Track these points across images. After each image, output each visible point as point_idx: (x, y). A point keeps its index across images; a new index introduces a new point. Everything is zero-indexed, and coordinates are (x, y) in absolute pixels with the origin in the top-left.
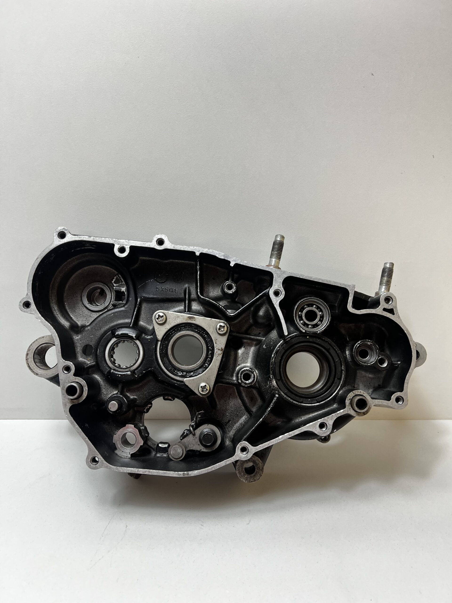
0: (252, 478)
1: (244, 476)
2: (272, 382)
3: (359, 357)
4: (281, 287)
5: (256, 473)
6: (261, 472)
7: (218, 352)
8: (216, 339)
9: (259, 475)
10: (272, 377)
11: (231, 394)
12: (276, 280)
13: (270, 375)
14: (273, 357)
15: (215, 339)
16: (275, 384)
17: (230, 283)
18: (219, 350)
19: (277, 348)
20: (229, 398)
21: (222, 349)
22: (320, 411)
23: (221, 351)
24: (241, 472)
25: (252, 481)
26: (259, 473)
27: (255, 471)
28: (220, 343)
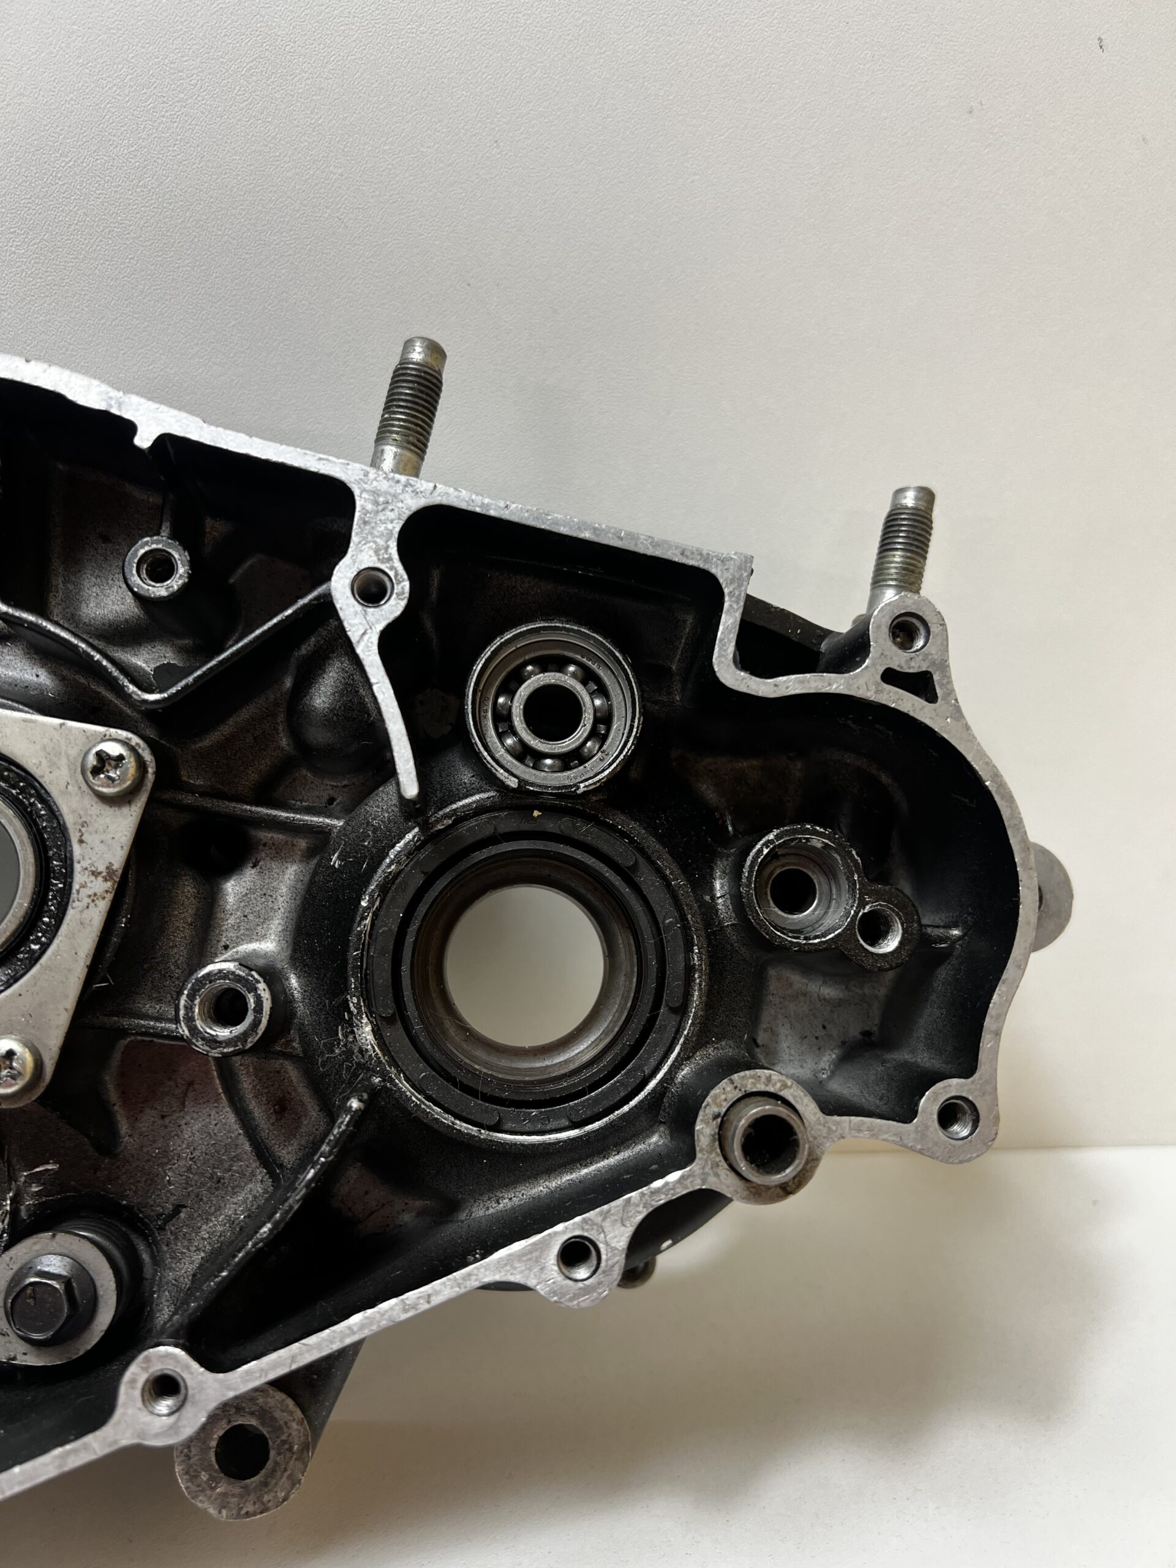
0: (252, 1497)
1: (214, 1489)
2: (355, 1029)
3: (772, 904)
4: (390, 559)
5: (274, 1470)
6: (299, 1465)
7: (89, 885)
8: (84, 819)
9: (284, 1479)
10: (359, 1008)
11: (190, 1084)
12: (365, 523)
13: (349, 997)
14: (368, 908)
15: (80, 821)
16: (370, 1037)
17: (160, 546)
18: (96, 874)
19: (389, 866)
20: (183, 1104)
21: (110, 872)
22: (586, 1166)
23: (106, 880)
24: (195, 1471)
25: (250, 1508)
26: (288, 1473)
27: (267, 1458)
28: (102, 842)
